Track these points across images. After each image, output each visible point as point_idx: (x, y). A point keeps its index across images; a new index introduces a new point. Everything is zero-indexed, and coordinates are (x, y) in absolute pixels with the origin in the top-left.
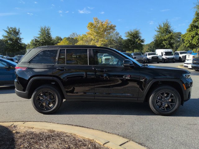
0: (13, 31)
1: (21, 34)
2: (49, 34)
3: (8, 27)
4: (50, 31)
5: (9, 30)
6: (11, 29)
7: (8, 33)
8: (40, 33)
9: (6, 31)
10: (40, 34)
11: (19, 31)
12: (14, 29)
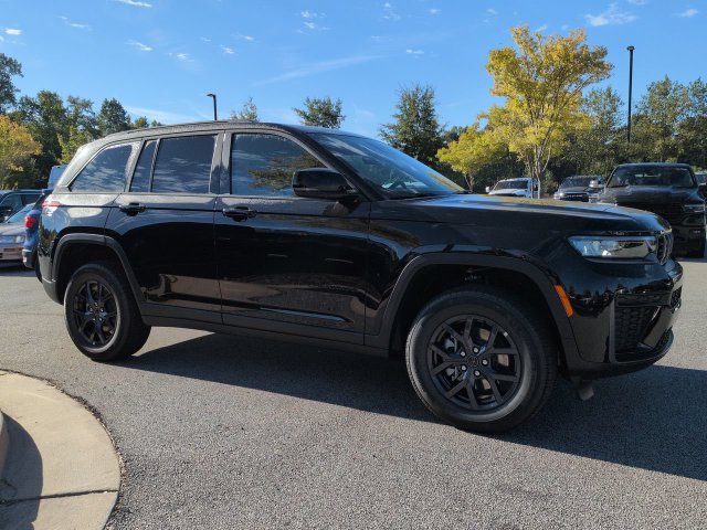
0: (320, 110)
1: (343, 118)
2: (428, 111)
3: (308, 100)
4: (432, 101)
5: (311, 108)
6: (315, 107)
7: (308, 118)
8: (399, 112)
9: (303, 114)
10: (398, 116)
11: (339, 110)
12: (324, 103)
